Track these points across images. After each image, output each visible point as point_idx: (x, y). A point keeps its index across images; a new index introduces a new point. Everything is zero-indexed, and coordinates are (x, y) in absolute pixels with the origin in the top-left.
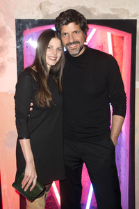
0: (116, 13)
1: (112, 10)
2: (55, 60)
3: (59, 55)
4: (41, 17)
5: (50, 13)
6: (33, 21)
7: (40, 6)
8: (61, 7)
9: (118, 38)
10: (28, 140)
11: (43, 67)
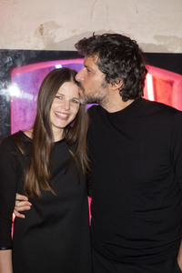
0: (162, 43)
1: (156, 37)
2: (68, 118)
3: (74, 110)
4: (41, 47)
5: (57, 41)
6: (27, 52)
7: (41, 30)
8: (74, 31)
9: (163, 84)
10: (9, 252)
11: (44, 130)
